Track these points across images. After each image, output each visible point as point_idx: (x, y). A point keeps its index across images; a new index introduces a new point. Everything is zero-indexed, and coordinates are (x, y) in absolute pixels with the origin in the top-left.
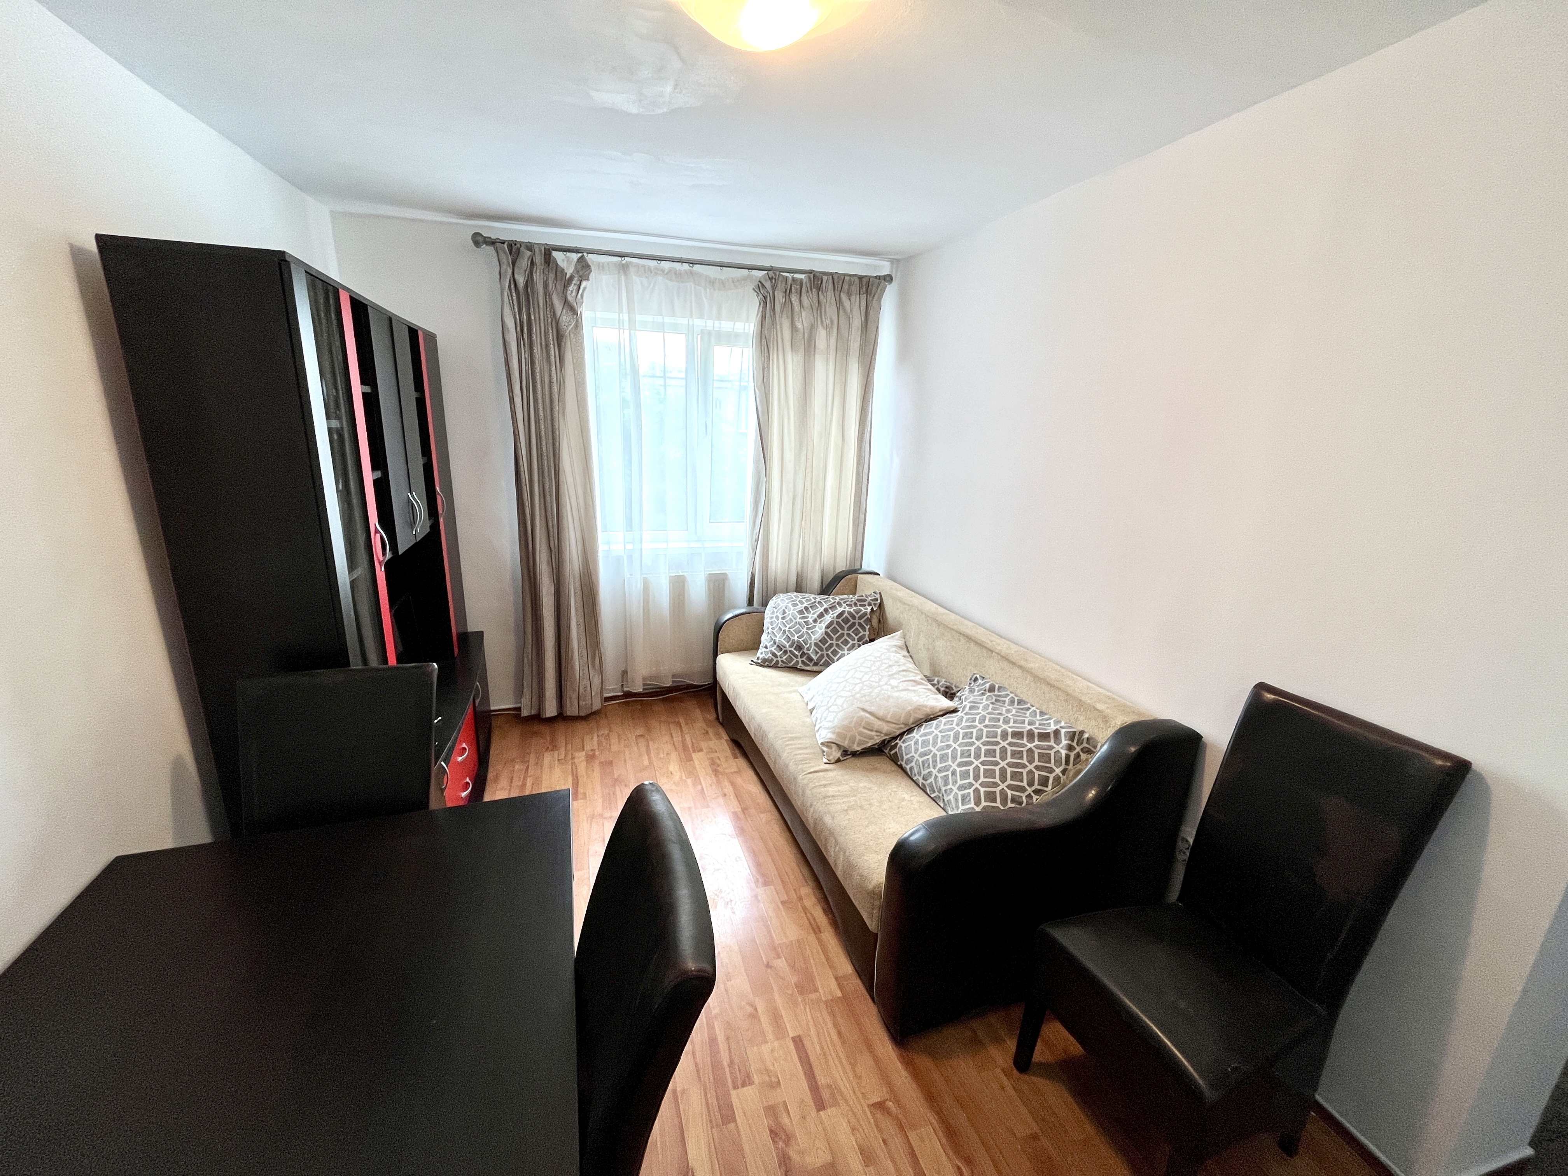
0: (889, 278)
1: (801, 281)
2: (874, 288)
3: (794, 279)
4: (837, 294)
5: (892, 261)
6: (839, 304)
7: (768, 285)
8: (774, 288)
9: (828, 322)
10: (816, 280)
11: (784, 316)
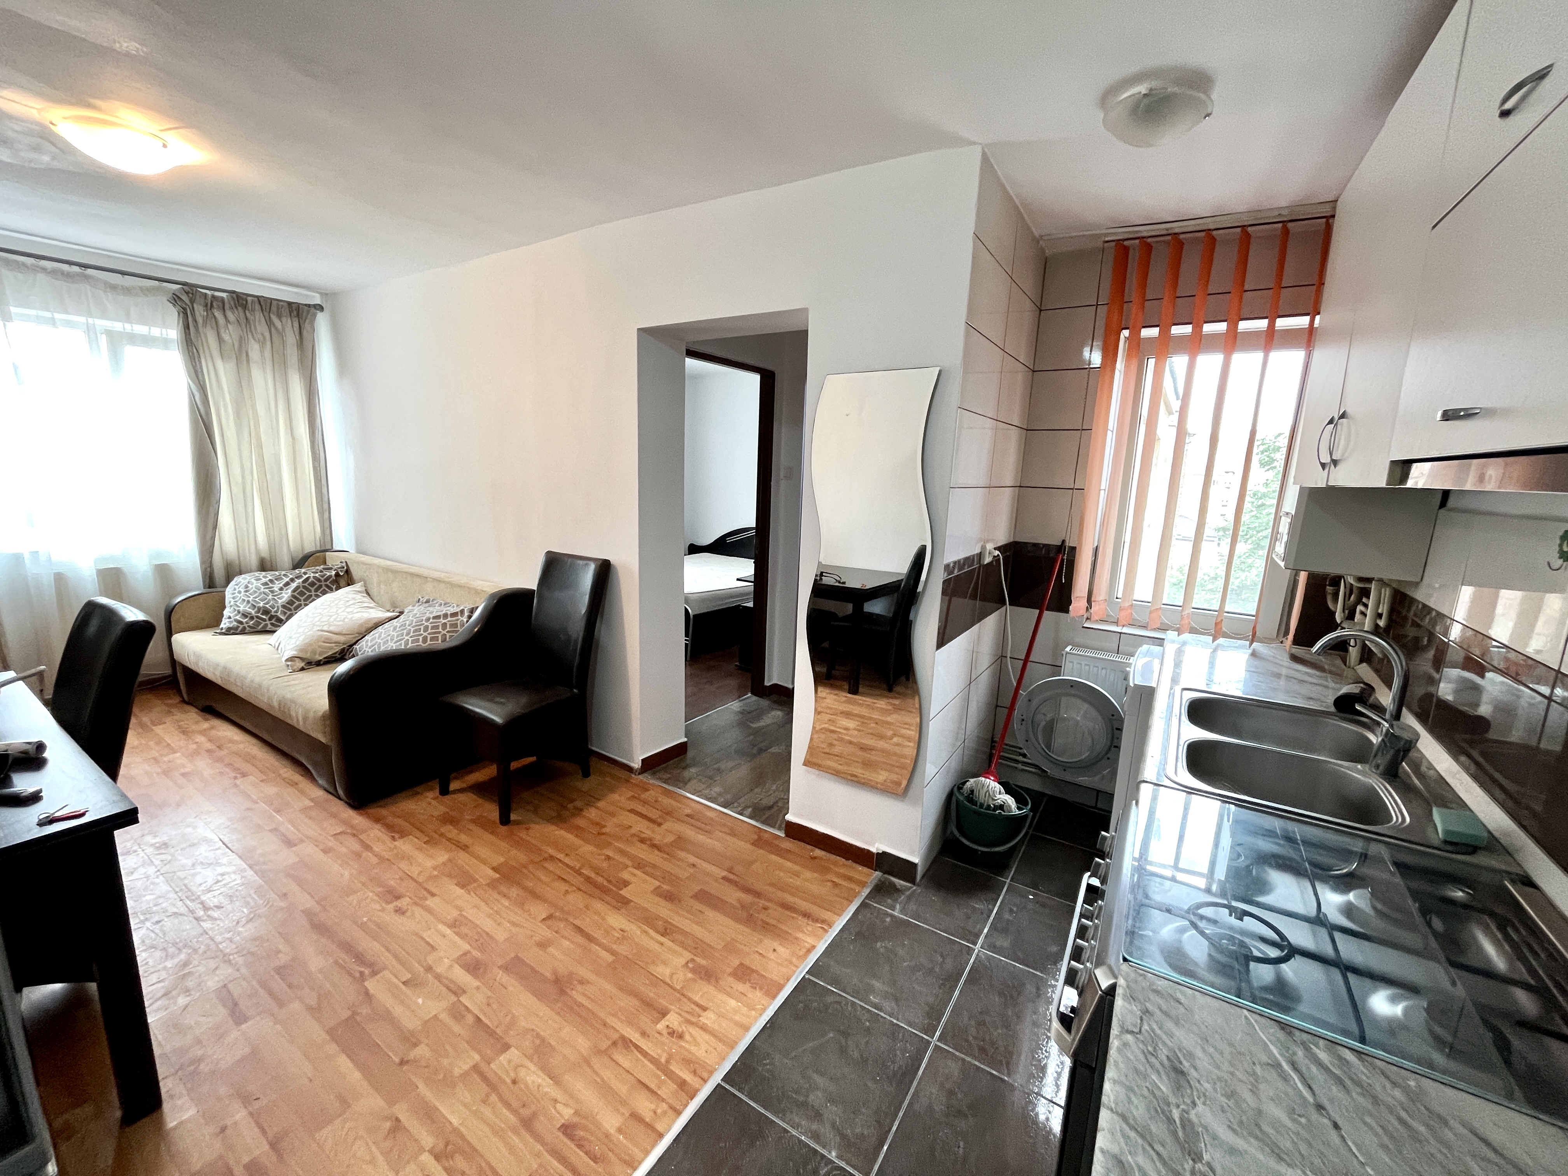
0: (320, 308)
1: (222, 300)
2: (304, 314)
3: (213, 297)
4: (266, 314)
5: (321, 294)
6: (270, 324)
7: (185, 297)
8: (192, 301)
9: (260, 336)
10: (240, 300)
11: (209, 327)
